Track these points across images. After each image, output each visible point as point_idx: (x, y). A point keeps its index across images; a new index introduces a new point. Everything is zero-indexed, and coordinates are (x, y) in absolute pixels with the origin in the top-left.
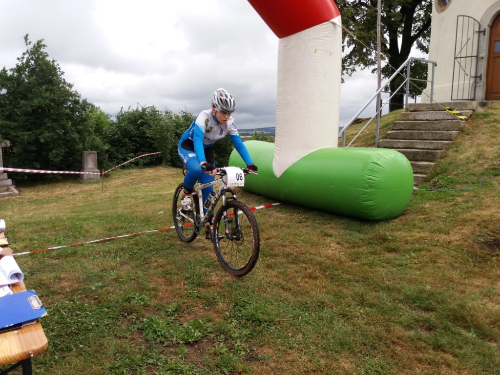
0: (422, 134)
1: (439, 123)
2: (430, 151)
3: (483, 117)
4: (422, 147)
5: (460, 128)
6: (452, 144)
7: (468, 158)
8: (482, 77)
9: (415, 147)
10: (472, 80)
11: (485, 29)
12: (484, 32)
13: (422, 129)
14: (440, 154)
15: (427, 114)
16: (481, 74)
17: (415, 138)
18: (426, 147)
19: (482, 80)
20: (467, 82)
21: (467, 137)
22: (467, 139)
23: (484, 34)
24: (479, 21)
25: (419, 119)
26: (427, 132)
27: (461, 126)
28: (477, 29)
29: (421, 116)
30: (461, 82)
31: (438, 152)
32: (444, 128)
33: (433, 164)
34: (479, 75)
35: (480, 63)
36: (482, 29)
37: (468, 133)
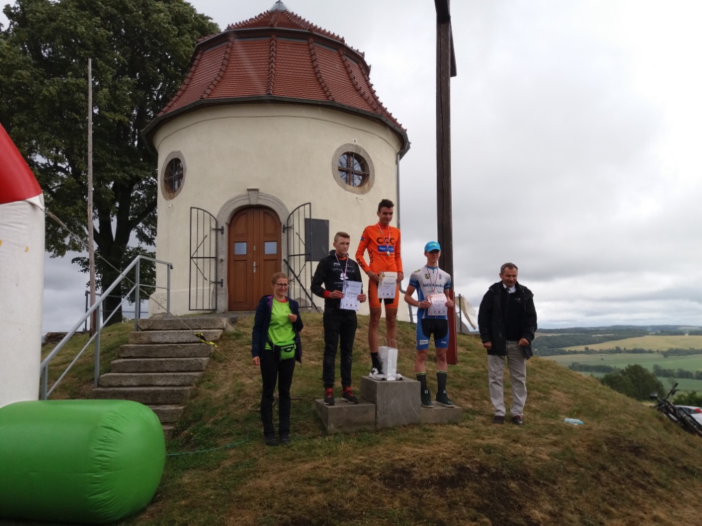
0: (162, 364)
1: (184, 347)
2: (175, 389)
3: (235, 337)
4: (164, 383)
5: (210, 354)
6: (203, 376)
7: (226, 397)
8: (224, 284)
9: (153, 383)
10: (213, 286)
11: (223, 227)
12: (222, 230)
13: (162, 356)
14: (189, 393)
15: (166, 334)
16: (222, 280)
17: (153, 370)
18: (170, 383)
19: (224, 287)
20: (207, 288)
21: (220, 366)
22: (220, 368)
23: (222, 233)
24: (216, 217)
25: (155, 341)
26: (169, 361)
27: (212, 351)
28: (214, 226)
29: (158, 337)
30: (200, 288)
31: (187, 391)
32: (191, 354)
33: (181, 408)
34: (219, 280)
35: (220, 266)
36: (220, 227)
37: (221, 359)
